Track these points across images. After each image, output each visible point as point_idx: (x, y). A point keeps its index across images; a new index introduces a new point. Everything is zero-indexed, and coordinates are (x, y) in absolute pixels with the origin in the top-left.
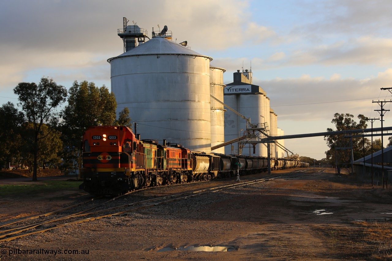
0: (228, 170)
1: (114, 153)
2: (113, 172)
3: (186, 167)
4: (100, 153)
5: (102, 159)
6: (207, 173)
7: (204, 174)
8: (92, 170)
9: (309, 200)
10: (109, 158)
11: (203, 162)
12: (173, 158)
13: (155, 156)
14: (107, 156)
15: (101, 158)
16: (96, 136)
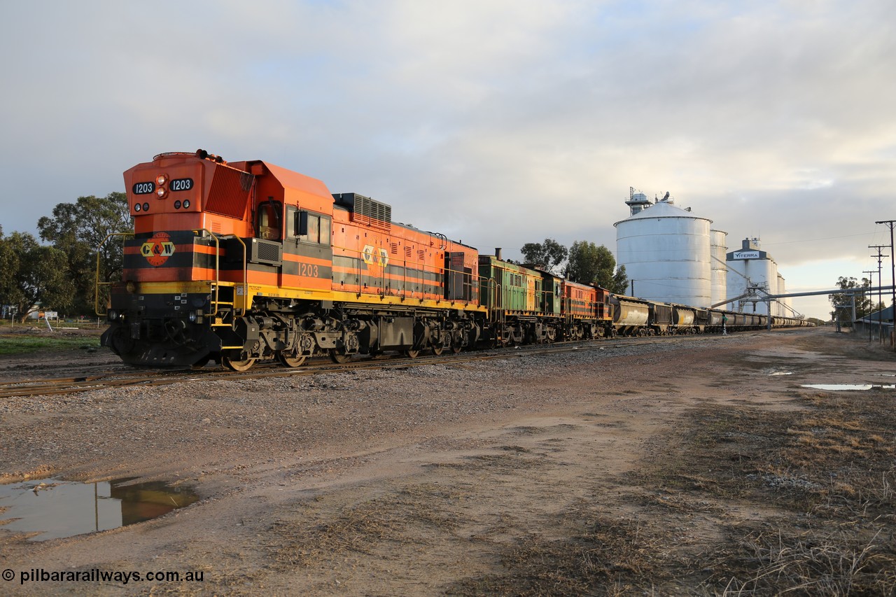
0: (689, 324)
2: (179, 295)
3: (602, 315)
5: (151, 254)
6: (646, 327)
7: (641, 327)
8: (128, 287)
10: (168, 250)
11: (636, 311)
12: (579, 299)
13: (536, 291)
14: (163, 244)
15: (148, 251)
16: (143, 184)
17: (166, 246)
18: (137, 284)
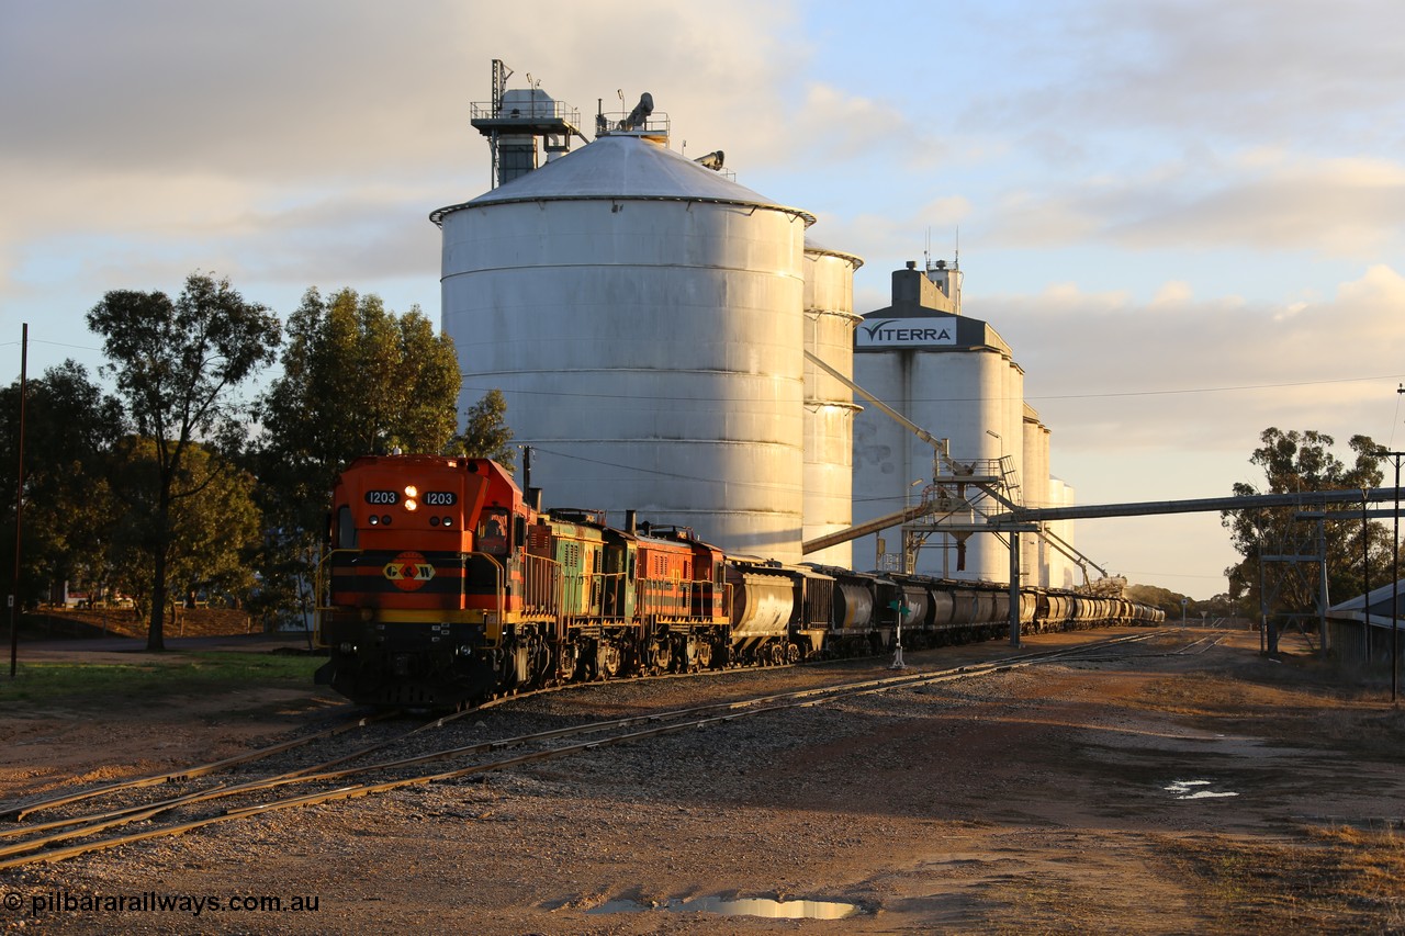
0: (863, 627)
1: (445, 557)
2: (439, 624)
3: (709, 614)
4: (393, 555)
5: (399, 577)
6: (784, 637)
7: (775, 639)
8: (363, 614)
9: (1151, 745)
10: (425, 573)
11: (771, 597)
12: (661, 577)
13: (595, 571)
14: (418, 566)
15: (395, 574)
16: (381, 492)
17: (421, 568)
18: (375, 609)
